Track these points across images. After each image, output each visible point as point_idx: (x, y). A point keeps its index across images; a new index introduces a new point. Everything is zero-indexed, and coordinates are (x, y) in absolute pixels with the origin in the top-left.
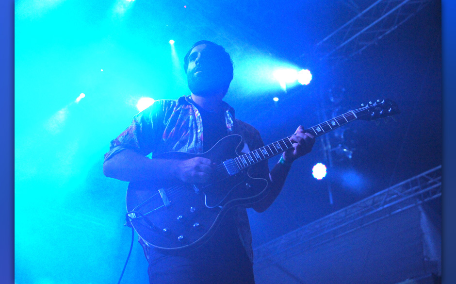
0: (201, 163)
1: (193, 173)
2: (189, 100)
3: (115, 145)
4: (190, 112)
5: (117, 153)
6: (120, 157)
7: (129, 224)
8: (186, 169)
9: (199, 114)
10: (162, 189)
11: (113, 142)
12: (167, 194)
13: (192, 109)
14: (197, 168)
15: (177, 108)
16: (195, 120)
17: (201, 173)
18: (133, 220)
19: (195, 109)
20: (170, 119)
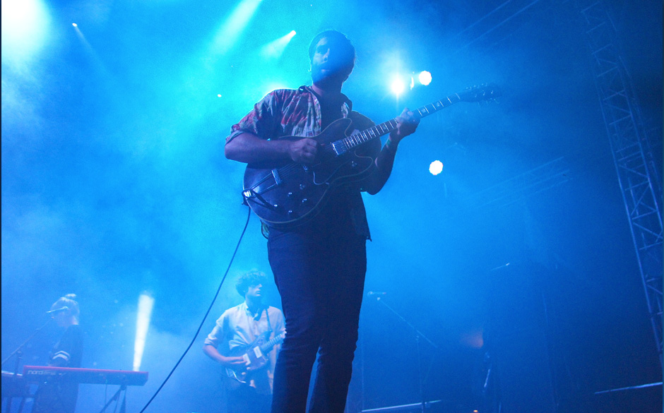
0: (308, 144)
1: (301, 153)
2: (309, 89)
3: (235, 129)
4: (309, 100)
5: (236, 136)
6: (240, 140)
7: (245, 203)
8: (296, 150)
9: (318, 102)
10: (275, 170)
11: (233, 127)
12: (280, 175)
13: (312, 97)
14: (304, 149)
15: (297, 96)
16: (313, 107)
17: (309, 154)
18: (249, 198)
19: (314, 97)
20: (289, 106)
